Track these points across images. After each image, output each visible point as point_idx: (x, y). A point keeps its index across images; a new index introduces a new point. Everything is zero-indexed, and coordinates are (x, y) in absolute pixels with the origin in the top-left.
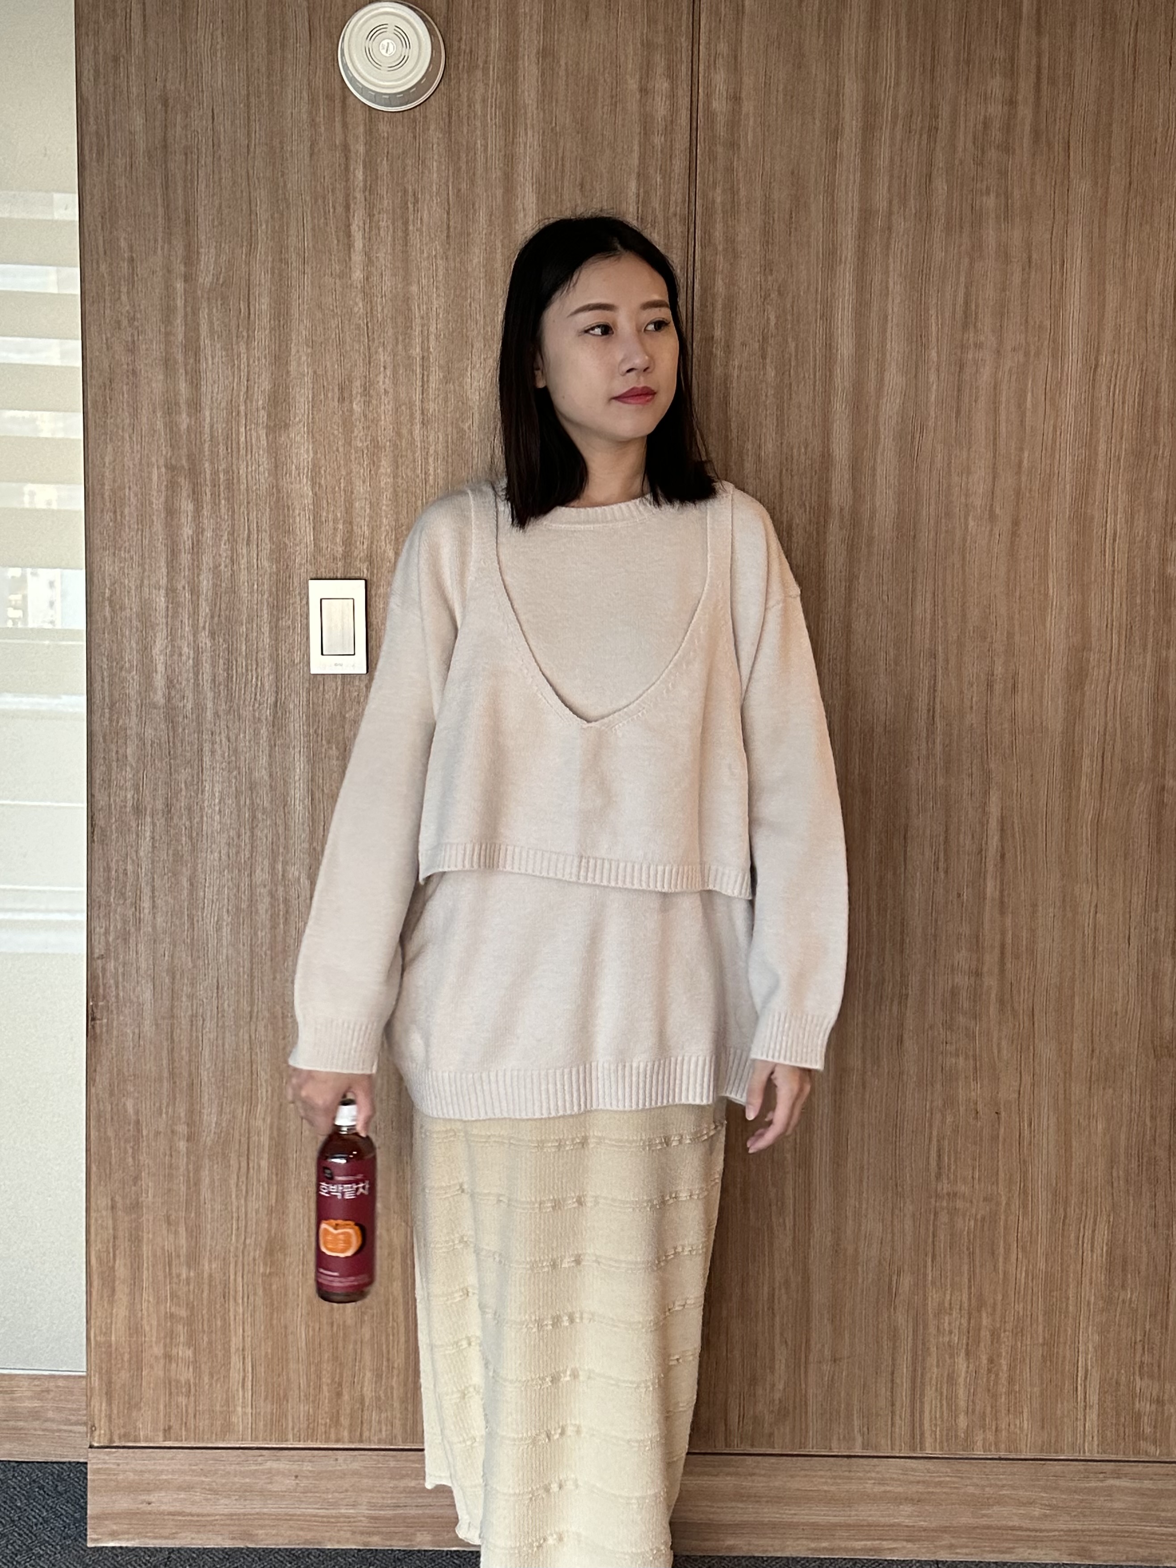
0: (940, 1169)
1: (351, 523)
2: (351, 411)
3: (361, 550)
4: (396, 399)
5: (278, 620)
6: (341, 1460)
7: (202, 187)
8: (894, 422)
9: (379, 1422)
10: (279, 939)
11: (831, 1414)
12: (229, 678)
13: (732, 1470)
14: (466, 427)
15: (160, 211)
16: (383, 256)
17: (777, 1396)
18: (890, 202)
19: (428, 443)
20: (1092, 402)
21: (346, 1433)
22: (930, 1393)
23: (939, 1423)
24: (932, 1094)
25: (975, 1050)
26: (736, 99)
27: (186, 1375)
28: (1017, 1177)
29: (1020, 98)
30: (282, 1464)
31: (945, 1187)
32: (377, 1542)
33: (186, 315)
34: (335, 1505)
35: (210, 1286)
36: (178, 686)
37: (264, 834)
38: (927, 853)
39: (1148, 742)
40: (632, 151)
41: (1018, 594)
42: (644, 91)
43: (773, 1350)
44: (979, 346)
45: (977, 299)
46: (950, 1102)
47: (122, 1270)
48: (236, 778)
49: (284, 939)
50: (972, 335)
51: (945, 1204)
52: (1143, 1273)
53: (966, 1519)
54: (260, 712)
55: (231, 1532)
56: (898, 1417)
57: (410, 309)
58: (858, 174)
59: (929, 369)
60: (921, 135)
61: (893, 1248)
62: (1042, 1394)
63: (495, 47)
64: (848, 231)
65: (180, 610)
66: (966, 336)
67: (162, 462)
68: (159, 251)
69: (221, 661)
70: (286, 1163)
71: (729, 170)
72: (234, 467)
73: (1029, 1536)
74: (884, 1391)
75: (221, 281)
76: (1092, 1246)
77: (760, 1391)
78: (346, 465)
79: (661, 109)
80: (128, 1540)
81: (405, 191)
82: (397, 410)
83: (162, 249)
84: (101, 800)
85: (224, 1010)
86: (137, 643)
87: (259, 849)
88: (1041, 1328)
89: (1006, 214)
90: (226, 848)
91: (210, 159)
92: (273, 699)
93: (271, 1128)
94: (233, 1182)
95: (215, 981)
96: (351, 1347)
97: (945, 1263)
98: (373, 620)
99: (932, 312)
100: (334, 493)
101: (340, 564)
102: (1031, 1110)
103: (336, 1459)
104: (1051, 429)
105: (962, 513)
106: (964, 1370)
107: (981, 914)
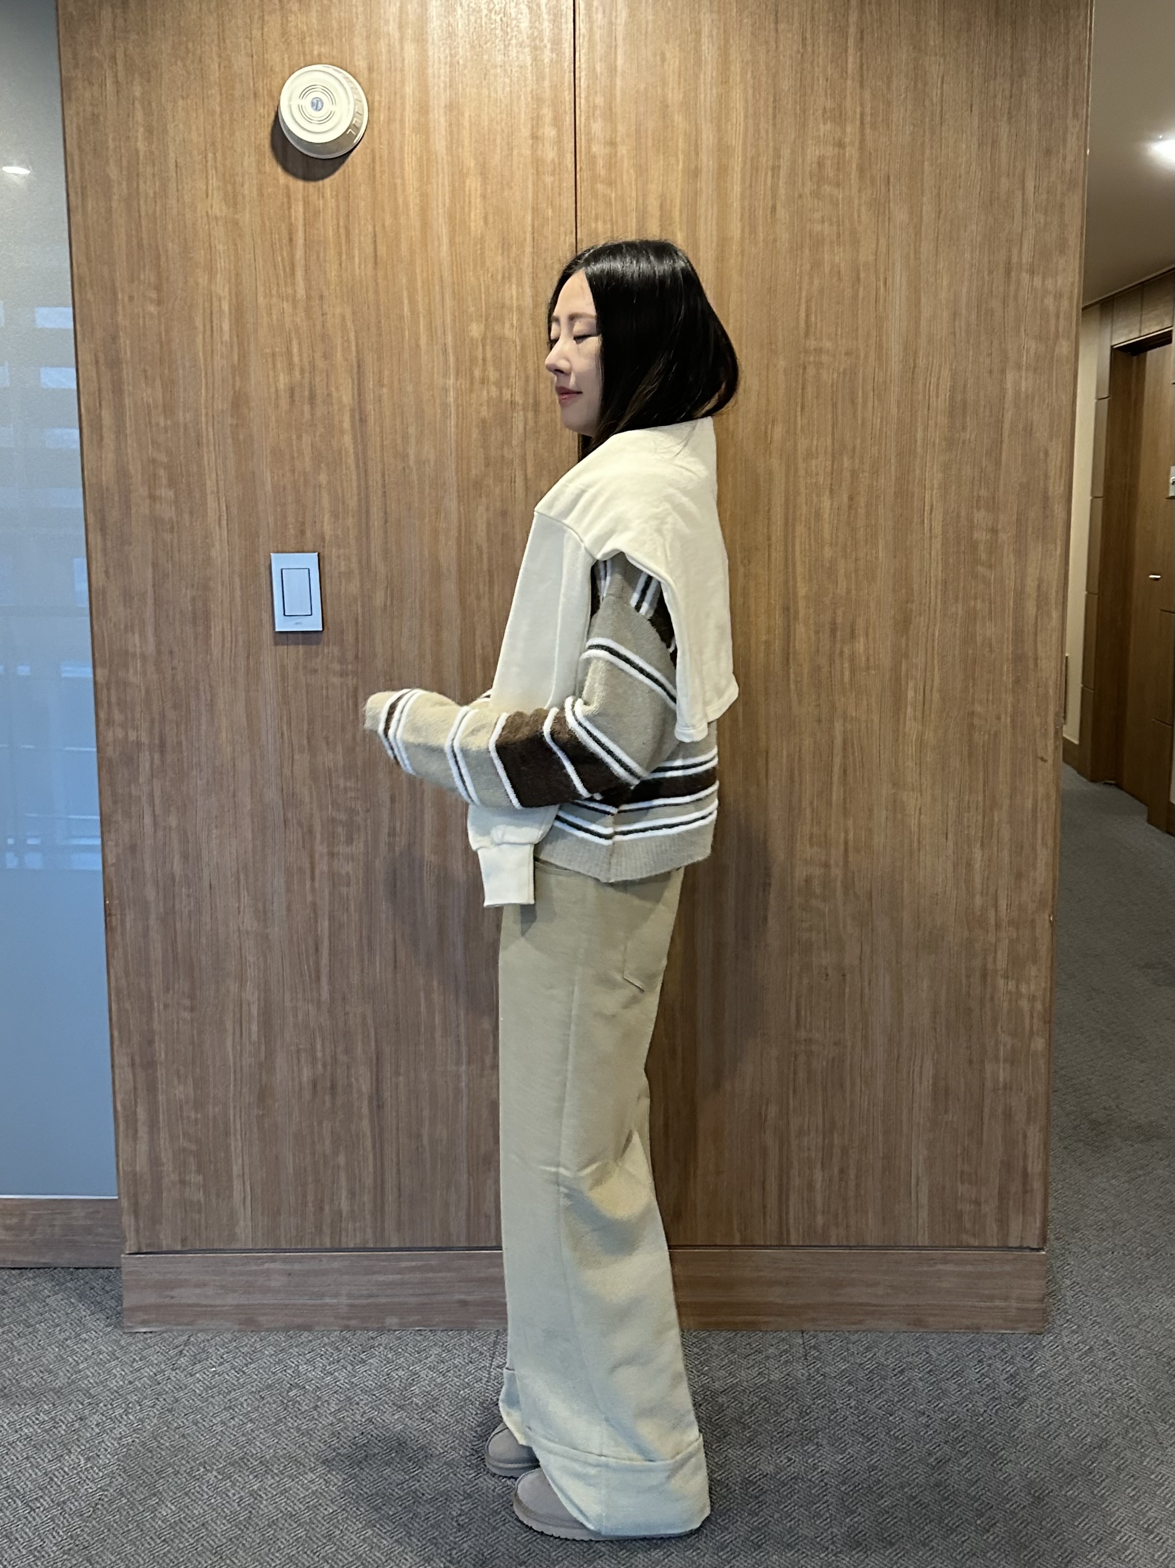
0: (798, 1021)
5: (247, 588)
6: (324, 1261)
9: (355, 1230)
11: (715, 1216)
12: (209, 636)
18: (743, 231)
20: (912, 398)
21: (327, 1240)
22: (794, 1198)
23: (801, 1221)
24: (792, 961)
25: (825, 926)
26: (612, 144)
27: (198, 1196)
28: (860, 1026)
29: (847, 140)
30: (278, 1265)
31: (803, 1034)
32: (355, 1325)
33: (160, 333)
34: (322, 1296)
35: (214, 1125)
36: (166, 643)
37: (244, 763)
38: (784, 770)
39: (960, 676)
42: (535, 137)
44: (818, 351)
45: (816, 312)
46: (806, 967)
47: (142, 1114)
50: (812, 342)
51: (803, 1047)
52: (962, 1101)
55: (239, 1320)
56: (768, 1217)
58: (715, 208)
59: (778, 371)
60: (766, 174)
61: (762, 1084)
62: (882, 1199)
63: (409, 103)
66: (808, 343)
69: (201, 622)
72: (205, 460)
73: (874, 1310)
74: (757, 1197)
76: (921, 1079)
79: (550, 153)
80: (155, 1327)
85: (219, 906)
88: (881, 1145)
89: (838, 240)
93: (259, 1000)
94: (230, 1044)
97: (804, 1095)
98: (326, 587)
101: (294, 539)
102: (871, 972)
103: (321, 1260)
104: (879, 420)
105: (808, 491)
106: (820, 1179)
107: (828, 817)
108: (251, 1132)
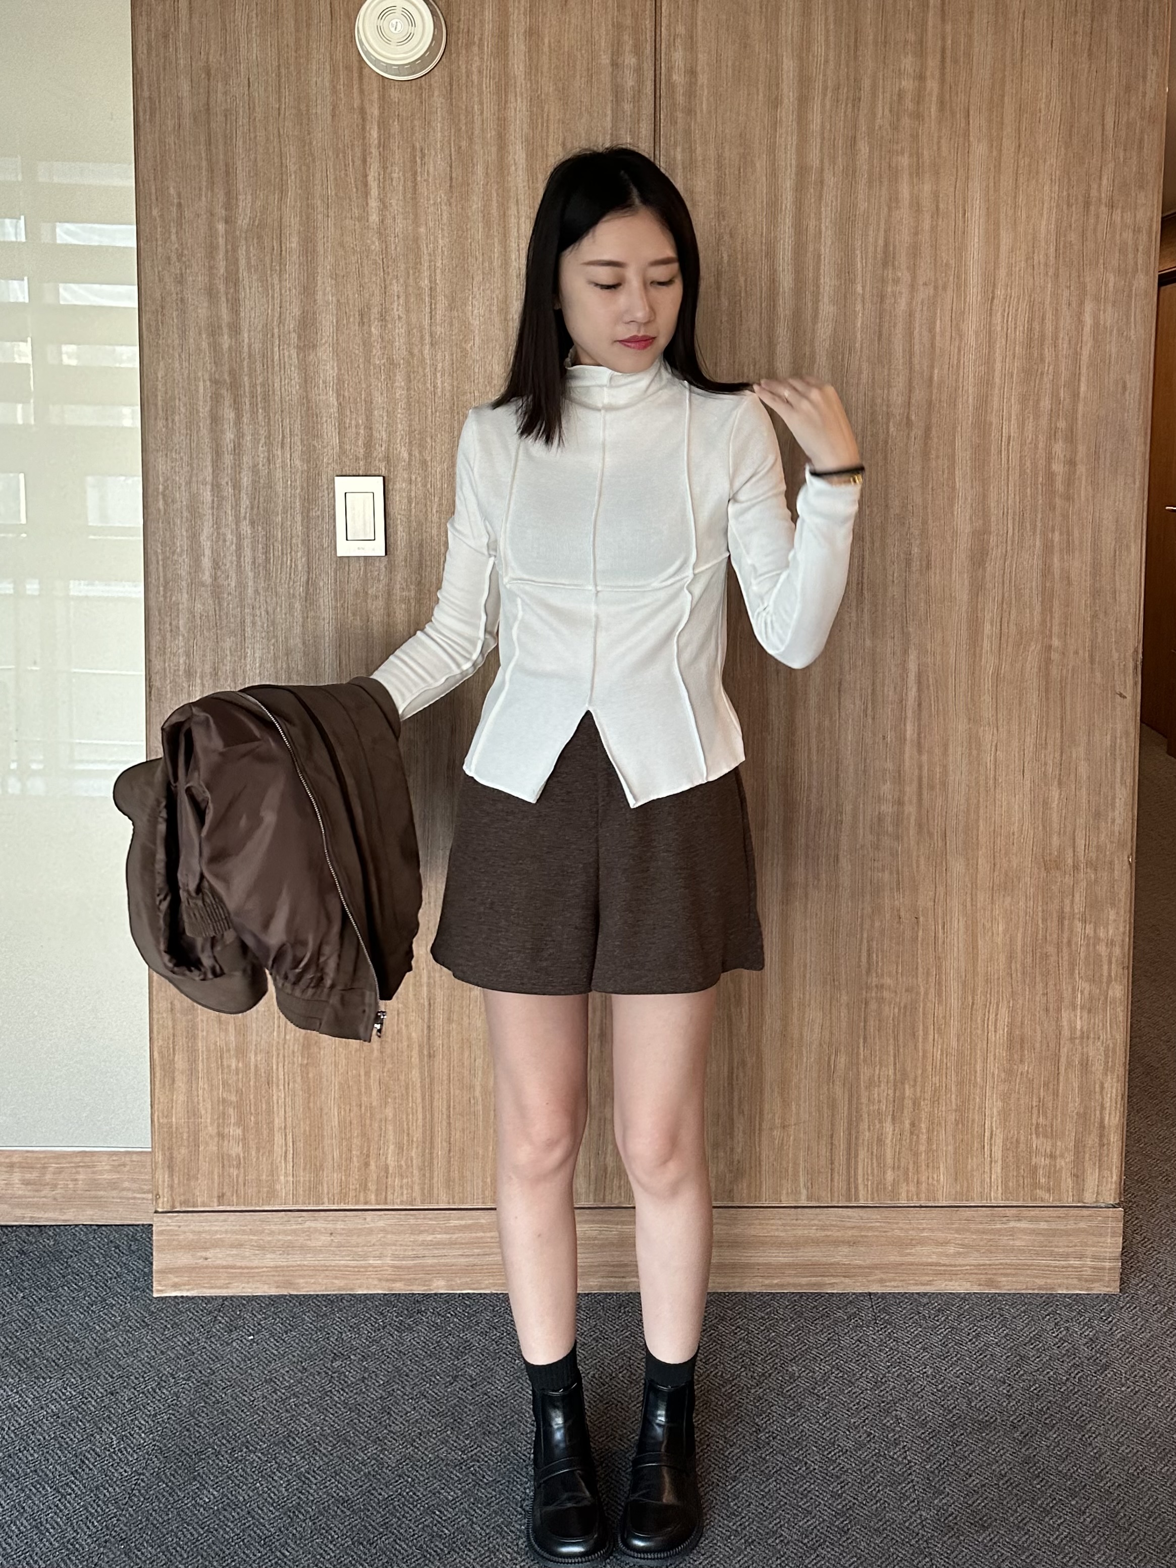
0: (869, 965)
1: (371, 429)
2: (370, 333)
3: (379, 451)
4: (408, 324)
5: (308, 512)
6: (369, 1219)
7: (240, 143)
8: (827, 346)
9: (401, 1187)
11: (781, 1172)
12: (267, 560)
14: (468, 348)
15: (204, 164)
16: (396, 203)
18: (822, 162)
19: (437, 361)
20: (990, 328)
21: (373, 1197)
22: (863, 1154)
23: (870, 1178)
24: (863, 902)
25: (898, 866)
26: (692, 73)
27: (236, 1150)
28: (933, 971)
29: (928, 74)
30: (320, 1223)
31: (874, 980)
32: (400, 1288)
33: (227, 251)
34: (365, 1257)
35: (256, 1075)
36: (223, 568)
38: (858, 702)
39: (1038, 608)
40: (606, 115)
41: (930, 486)
42: (615, 65)
43: (733, 1119)
44: (896, 281)
45: (894, 242)
46: (878, 910)
47: (180, 1062)
48: (274, 645)
50: (890, 272)
51: (874, 994)
52: (1038, 1050)
53: (894, 1258)
55: (276, 1282)
56: (836, 1174)
57: (419, 248)
58: (795, 138)
59: (856, 299)
60: (847, 105)
61: (831, 1033)
62: (955, 1153)
63: (488, 27)
64: (788, 184)
65: (224, 503)
66: (886, 272)
67: (207, 377)
68: (204, 199)
69: (260, 546)
71: (688, 132)
72: (270, 381)
73: (946, 1271)
74: (824, 1151)
75: (257, 223)
76: (996, 1028)
78: (366, 379)
79: (630, 82)
80: (188, 1290)
81: (414, 147)
82: (409, 333)
83: (206, 196)
84: (157, 665)
86: (187, 531)
88: (953, 1096)
89: (917, 171)
91: (246, 121)
92: (306, 577)
96: (376, 1125)
97: (875, 1044)
98: (390, 509)
99: (858, 252)
100: (355, 401)
101: (362, 463)
102: (945, 914)
103: (365, 1219)
104: (956, 350)
105: (885, 420)
106: (891, 1133)
107: (902, 753)
108: (294, 1082)
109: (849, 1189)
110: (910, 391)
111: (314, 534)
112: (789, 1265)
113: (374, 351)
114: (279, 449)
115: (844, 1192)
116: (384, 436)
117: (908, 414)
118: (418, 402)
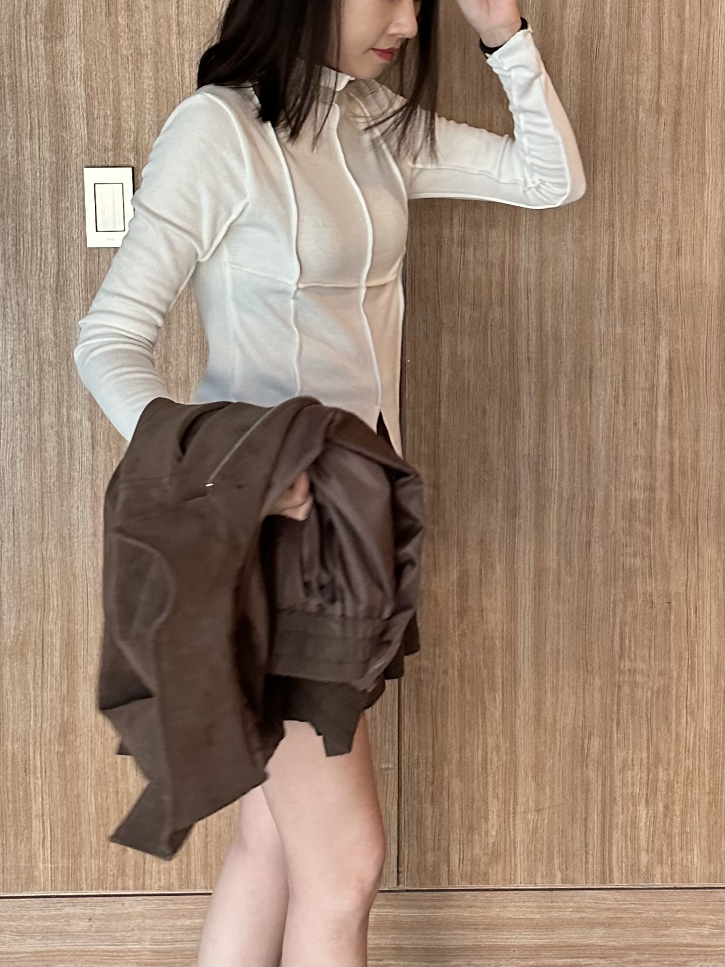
0: (622, 650)
1: (119, 119)
2: (117, 23)
3: (128, 141)
4: (155, 13)
5: (58, 202)
6: (127, 904)
8: (575, 31)
9: (159, 872)
10: (66, 471)
11: (536, 855)
12: (17, 252)
13: (454, 903)
17: (491, 841)
19: (184, 50)
21: (131, 883)
22: (617, 835)
23: (625, 860)
24: (615, 588)
25: (650, 551)
28: (686, 655)
30: (78, 909)
31: (627, 664)
34: (123, 941)
35: (13, 763)
37: (50, 385)
38: (609, 389)
41: (680, 173)
43: (487, 803)
46: (630, 595)
48: (25, 336)
49: (70, 471)
51: (627, 678)
53: (648, 939)
54: (45, 281)
56: (590, 856)
61: (584, 717)
62: (708, 835)
69: (10, 238)
70: (75, 658)
72: (17, 73)
73: (699, 951)
74: (578, 834)
77: (476, 837)
78: (113, 69)
82: (156, 22)
85: (19, 533)
87: (47, 397)
88: (707, 779)
90: (18, 396)
92: (56, 269)
93: (62, 629)
94: (30, 676)
95: (11, 508)
97: (628, 728)
100: (103, 92)
101: (111, 154)
102: (697, 599)
103: (123, 904)
104: (705, 36)
105: (634, 106)
106: (644, 816)
107: (653, 439)
108: (52, 769)
109: (603, 872)
110: (660, 77)
111: (64, 226)
112: (543, 947)
113: (122, 41)
114: (28, 141)
115: (599, 873)
116: (133, 127)
117: (658, 99)
118: (167, 93)
